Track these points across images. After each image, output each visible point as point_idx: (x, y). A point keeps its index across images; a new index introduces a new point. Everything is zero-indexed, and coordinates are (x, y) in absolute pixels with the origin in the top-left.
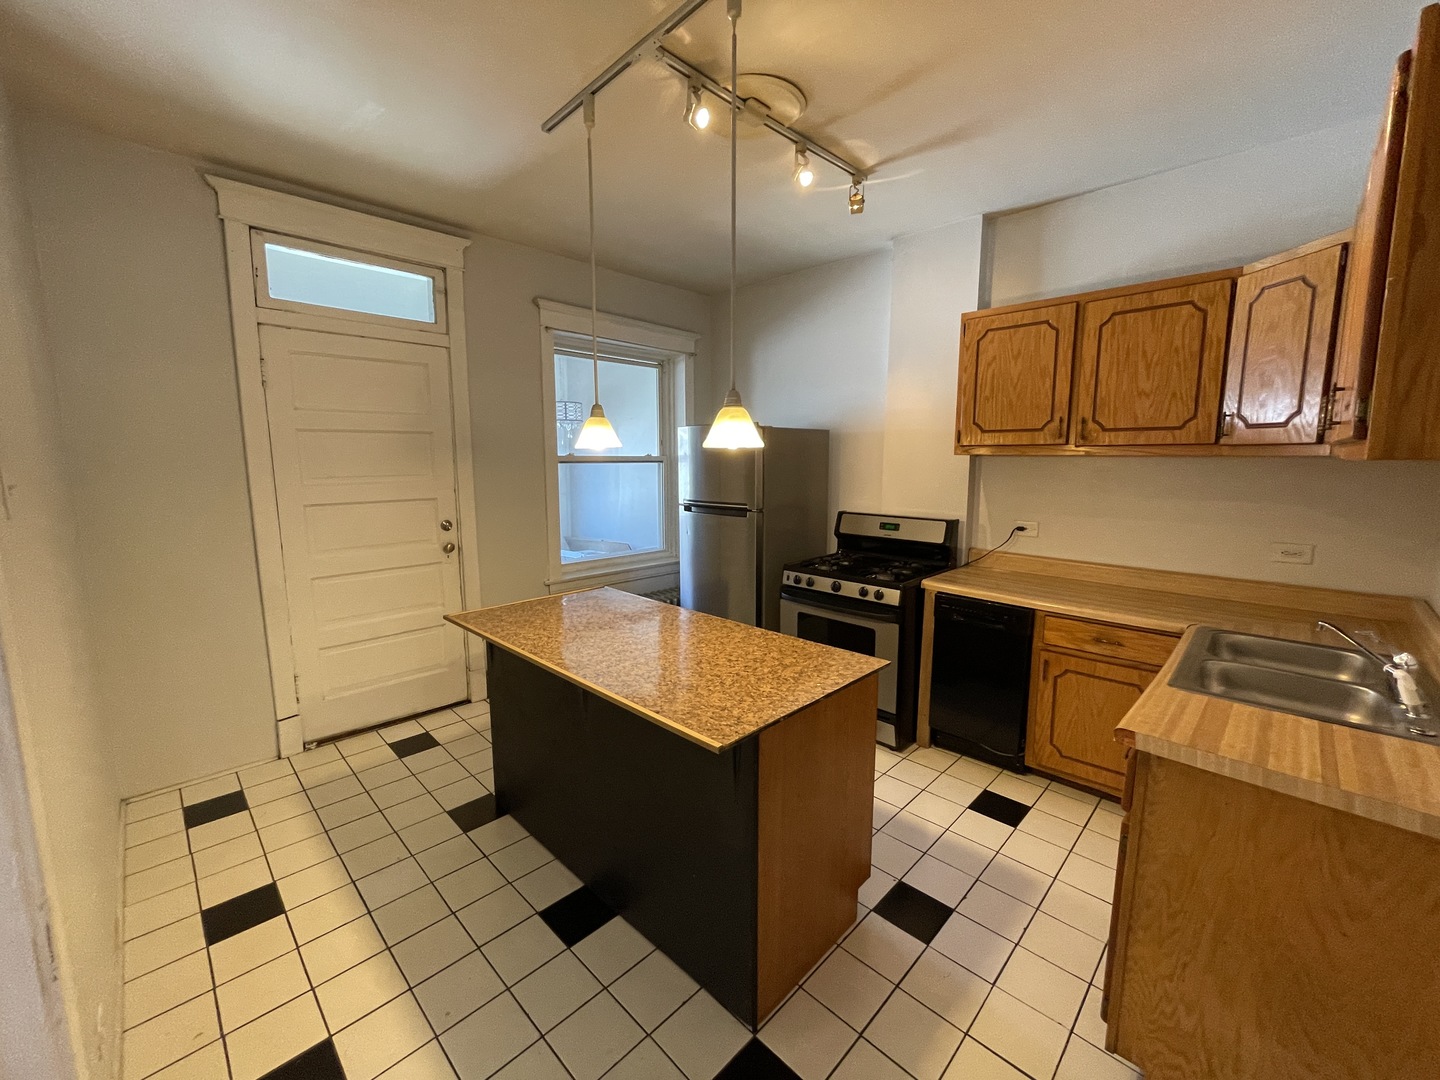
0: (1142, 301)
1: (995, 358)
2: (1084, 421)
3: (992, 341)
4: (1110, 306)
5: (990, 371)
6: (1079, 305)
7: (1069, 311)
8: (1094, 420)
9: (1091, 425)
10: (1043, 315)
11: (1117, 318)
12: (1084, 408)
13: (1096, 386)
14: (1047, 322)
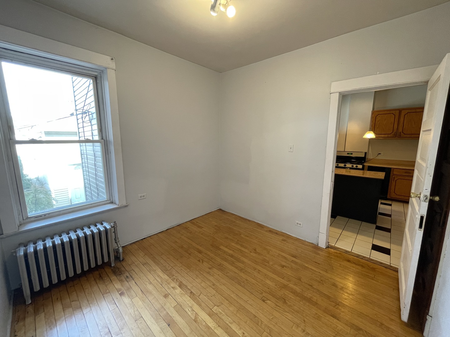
0: (414, 111)
1: (380, 120)
2: (400, 133)
3: (379, 117)
4: (407, 111)
5: (379, 122)
6: (400, 111)
7: (398, 111)
8: (402, 132)
9: (402, 133)
10: (392, 112)
11: (408, 113)
12: (400, 130)
13: (403, 127)
14: (393, 114)
